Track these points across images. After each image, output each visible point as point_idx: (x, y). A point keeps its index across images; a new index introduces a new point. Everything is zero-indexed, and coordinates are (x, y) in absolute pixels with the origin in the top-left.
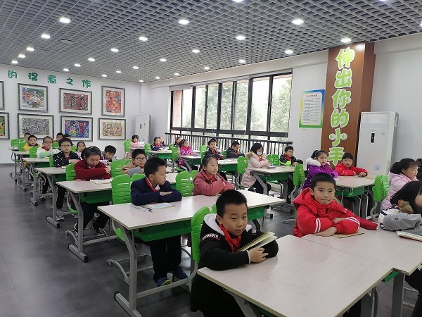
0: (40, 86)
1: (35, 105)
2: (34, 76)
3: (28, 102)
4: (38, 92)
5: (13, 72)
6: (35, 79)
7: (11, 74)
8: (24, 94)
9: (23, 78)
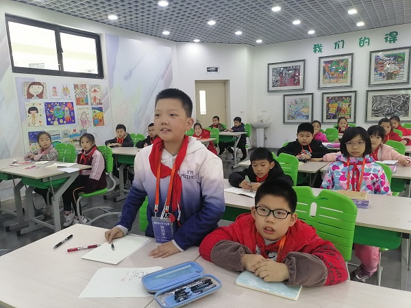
0: (400, 49)
1: (390, 76)
2: (392, 37)
3: (381, 74)
4: (396, 57)
5: (365, 38)
6: (394, 40)
7: (362, 43)
8: (377, 63)
9: (378, 43)
